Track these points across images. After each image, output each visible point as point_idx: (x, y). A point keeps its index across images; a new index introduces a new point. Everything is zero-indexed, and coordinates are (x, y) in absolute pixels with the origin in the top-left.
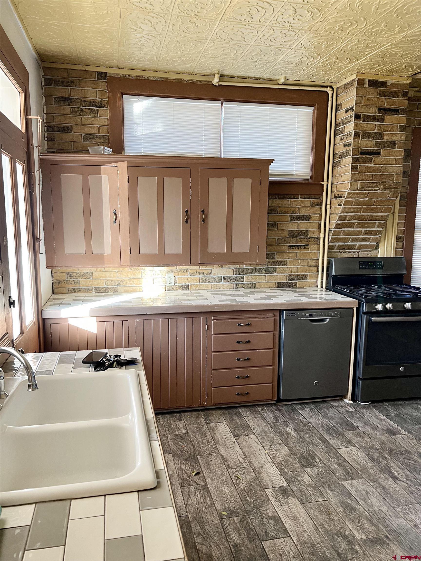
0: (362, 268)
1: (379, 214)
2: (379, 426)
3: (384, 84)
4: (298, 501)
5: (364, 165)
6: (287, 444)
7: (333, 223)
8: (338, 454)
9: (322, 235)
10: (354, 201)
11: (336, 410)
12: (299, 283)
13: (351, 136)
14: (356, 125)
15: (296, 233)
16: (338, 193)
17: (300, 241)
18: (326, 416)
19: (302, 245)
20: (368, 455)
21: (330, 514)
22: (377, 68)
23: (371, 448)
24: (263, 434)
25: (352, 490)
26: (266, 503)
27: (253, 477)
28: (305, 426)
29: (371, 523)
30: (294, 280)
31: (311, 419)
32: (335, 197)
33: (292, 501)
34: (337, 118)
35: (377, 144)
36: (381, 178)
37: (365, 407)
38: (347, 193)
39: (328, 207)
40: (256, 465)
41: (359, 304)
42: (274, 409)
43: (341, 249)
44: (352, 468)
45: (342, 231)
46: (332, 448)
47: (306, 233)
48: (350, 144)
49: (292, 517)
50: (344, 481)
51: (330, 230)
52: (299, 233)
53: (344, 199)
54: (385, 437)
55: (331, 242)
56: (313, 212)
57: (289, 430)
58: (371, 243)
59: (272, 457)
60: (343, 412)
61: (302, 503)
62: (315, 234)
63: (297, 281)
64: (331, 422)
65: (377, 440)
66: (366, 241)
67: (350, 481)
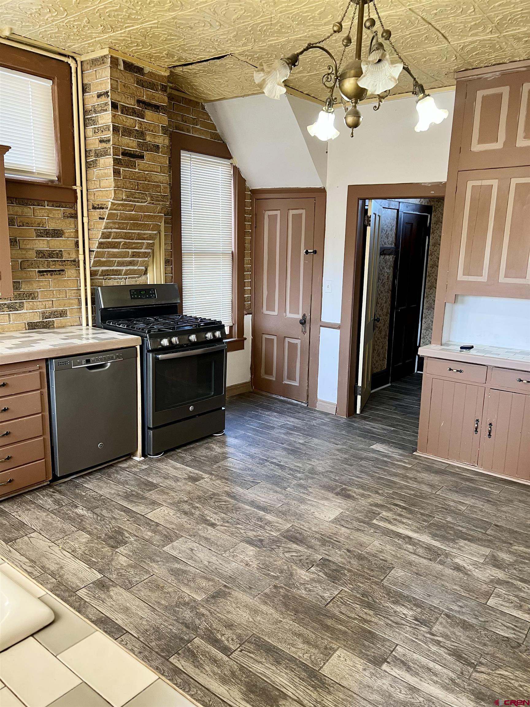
0: (134, 298)
1: (146, 232)
2: (180, 476)
3: (140, 70)
4: (121, 589)
5: (127, 169)
6: (84, 529)
7: (95, 242)
8: (148, 521)
9: (81, 257)
10: (119, 214)
11: (128, 472)
12: (57, 321)
13: (109, 130)
14: (114, 116)
15: (46, 254)
16: (97, 203)
17: (53, 265)
18: (119, 483)
19: (55, 271)
20: (179, 510)
21: (163, 587)
22: (134, 48)
23: (179, 502)
24: (47, 528)
25: (175, 553)
26: (84, 607)
27: (54, 584)
28: (98, 501)
29: (206, 579)
30: (50, 318)
31: (103, 490)
32: (94, 208)
33: (115, 591)
34: (86, 102)
35: (139, 145)
36: (146, 188)
37: (159, 460)
38: (110, 203)
39: (86, 220)
40: (53, 567)
41: (143, 340)
42: (50, 491)
43: (105, 275)
44: (168, 530)
45: (107, 253)
46: (138, 515)
47: (59, 254)
48: (109, 141)
49: (122, 609)
50: (164, 547)
51: (90, 251)
52: (51, 254)
53: (107, 211)
54: (190, 486)
55: (93, 266)
56: (67, 226)
57: (80, 511)
58: (139, 268)
59: (70, 551)
60: (136, 472)
61: (127, 589)
62: (71, 256)
63: (54, 319)
64: (127, 487)
65: (183, 492)
66: (134, 265)
67: (170, 545)
